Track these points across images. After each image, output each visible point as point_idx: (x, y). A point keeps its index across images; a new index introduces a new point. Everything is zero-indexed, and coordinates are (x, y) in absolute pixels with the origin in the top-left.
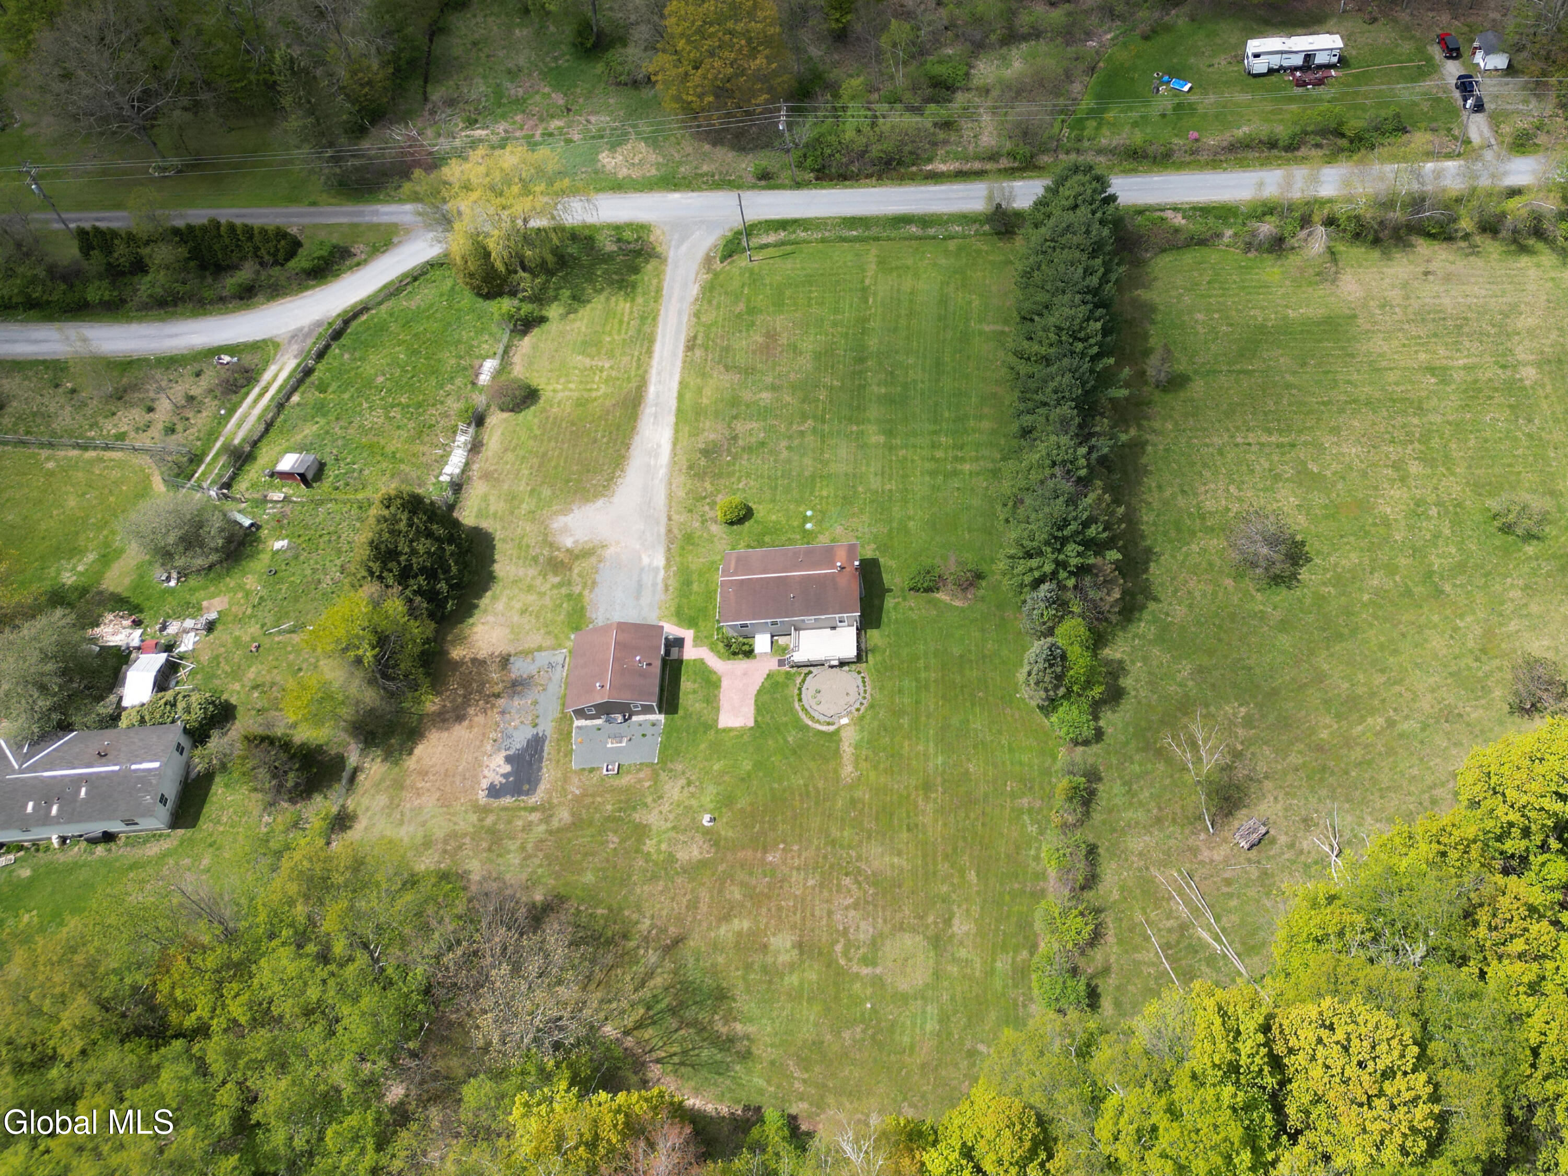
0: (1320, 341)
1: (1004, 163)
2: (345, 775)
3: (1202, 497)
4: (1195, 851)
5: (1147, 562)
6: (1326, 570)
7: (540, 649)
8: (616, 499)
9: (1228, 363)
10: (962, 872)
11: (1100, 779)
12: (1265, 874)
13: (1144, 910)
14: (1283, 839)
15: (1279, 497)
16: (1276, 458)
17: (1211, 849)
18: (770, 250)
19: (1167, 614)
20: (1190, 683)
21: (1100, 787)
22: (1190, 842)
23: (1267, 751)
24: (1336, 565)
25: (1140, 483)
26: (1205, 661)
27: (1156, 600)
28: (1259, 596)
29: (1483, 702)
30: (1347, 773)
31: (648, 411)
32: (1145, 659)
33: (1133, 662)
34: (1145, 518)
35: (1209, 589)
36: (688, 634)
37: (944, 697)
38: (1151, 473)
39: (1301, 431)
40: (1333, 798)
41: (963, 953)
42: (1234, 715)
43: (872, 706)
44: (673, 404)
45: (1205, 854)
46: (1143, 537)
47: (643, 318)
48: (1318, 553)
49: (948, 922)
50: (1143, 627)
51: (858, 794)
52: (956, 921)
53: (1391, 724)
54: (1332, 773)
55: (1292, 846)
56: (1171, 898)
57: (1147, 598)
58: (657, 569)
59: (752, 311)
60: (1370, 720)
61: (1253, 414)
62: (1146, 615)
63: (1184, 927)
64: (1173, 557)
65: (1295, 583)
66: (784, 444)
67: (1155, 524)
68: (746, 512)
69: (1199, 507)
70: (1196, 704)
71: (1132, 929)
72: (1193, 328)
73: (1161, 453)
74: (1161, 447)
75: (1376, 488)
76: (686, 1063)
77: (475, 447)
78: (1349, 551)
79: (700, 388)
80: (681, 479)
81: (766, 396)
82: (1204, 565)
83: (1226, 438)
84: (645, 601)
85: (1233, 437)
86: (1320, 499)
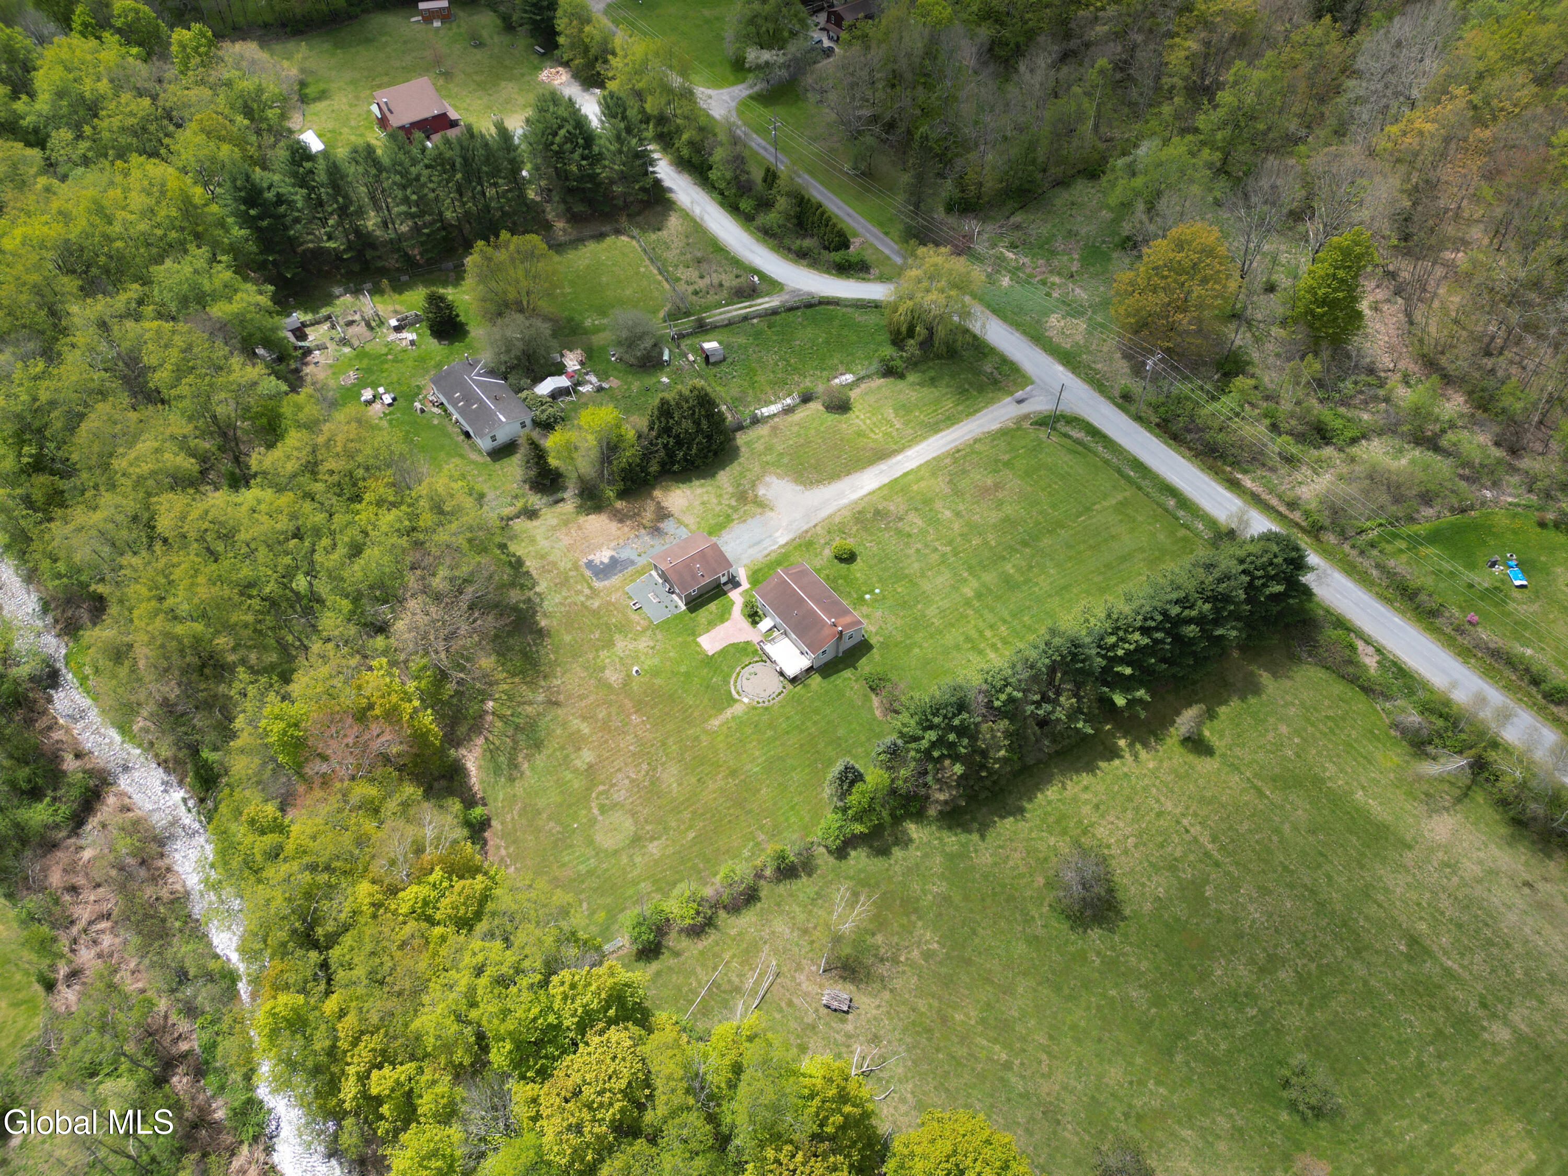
0: (1351, 833)
1: (1296, 516)
2: (555, 497)
3: (1103, 822)
4: (799, 968)
5: (1011, 814)
6: (1113, 948)
7: (686, 526)
8: (808, 493)
10: (691, 827)
11: (810, 875)
12: (813, 1027)
13: (734, 956)
14: (849, 1027)
15: (1155, 878)
16: (1191, 857)
17: (808, 979)
18: (1069, 441)
19: (976, 851)
20: (930, 897)
21: (804, 879)
22: (804, 962)
23: (914, 980)
24: (1124, 954)
25: (1077, 771)
26: (957, 898)
27: (983, 837)
28: (1045, 909)
29: (1087, 1138)
30: (938, 1050)
31: (883, 466)
32: (926, 855)
33: (917, 848)
34: (1049, 793)
35: (1023, 869)
36: (745, 585)
37: (802, 746)
38: (1095, 775)
39: (1238, 864)
40: (909, 1050)
41: (638, 859)
42: (927, 942)
43: (766, 709)
44: (898, 474)
45: (801, 977)
46: (1031, 800)
47: (948, 418)
48: (1126, 935)
49: (653, 839)
50: (952, 840)
51: (703, 738)
52: (656, 843)
53: (1007, 1066)
54: (929, 1039)
55: (849, 1036)
56: (754, 970)
57: (979, 830)
58: (775, 542)
59: (1007, 464)
60: (997, 1048)
61: (1221, 819)
62: (963, 837)
63: (737, 990)
64: (1031, 830)
65: (1080, 930)
66: (919, 546)
67: (1049, 803)
68: (848, 558)
69: (1092, 825)
70: (916, 910)
71: (716, 955)
72: (1266, 730)
73: (1120, 772)
74: (1125, 769)
75: (1233, 952)
76: (492, 752)
77: (788, 410)
78: (1147, 959)
79: (922, 479)
80: (847, 513)
81: (948, 514)
82: (1041, 856)
83: (1178, 811)
84: (751, 551)
85: (1183, 815)
86: (1181, 911)
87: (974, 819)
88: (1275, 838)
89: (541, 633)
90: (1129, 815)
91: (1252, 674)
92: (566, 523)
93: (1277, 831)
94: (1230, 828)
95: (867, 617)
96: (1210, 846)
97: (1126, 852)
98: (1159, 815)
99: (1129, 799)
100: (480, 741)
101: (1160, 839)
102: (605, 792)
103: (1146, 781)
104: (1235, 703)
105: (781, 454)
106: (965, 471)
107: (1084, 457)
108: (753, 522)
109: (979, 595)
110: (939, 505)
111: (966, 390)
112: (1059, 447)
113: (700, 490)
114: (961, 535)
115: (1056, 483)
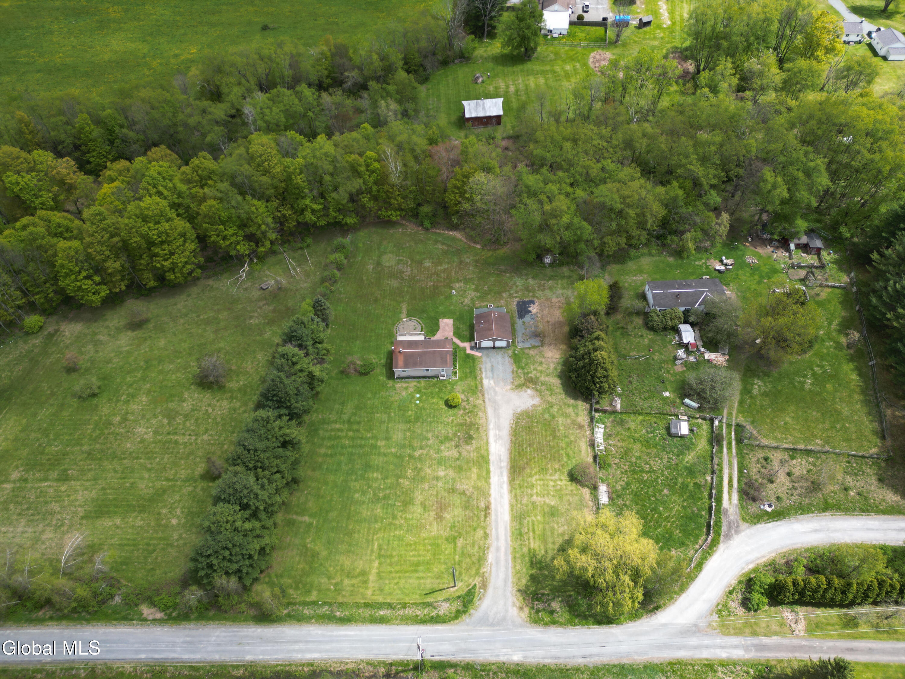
6: (189, 372)
7: (530, 349)
8: (512, 412)
9: (175, 486)
15: (191, 406)
16: (181, 427)
20: (267, 330)
28: (224, 361)
30: (224, 302)
35: (243, 365)
39: (160, 441)
43: (394, 324)
44: (492, 468)
48: (188, 379)
51: (401, 300)
54: (230, 301)
58: (487, 378)
61: (178, 453)
63: (300, 265)
66: (431, 442)
68: (450, 404)
69: (231, 402)
70: (268, 323)
71: (315, 266)
72: (182, 512)
73: (236, 431)
75: (142, 410)
77: (592, 444)
78: (174, 380)
79: (479, 479)
80: (482, 422)
81: (442, 473)
82: (241, 375)
83: (200, 439)
84: (489, 366)
85: (196, 439)
86: (172, 405)
90: (219, 419)
92: (567, 304)
94: (172, 452)
95: (406, 388)
96: (176, 437)
97: (209, 405)
98: (207, 430)
99: (223, 425)
100: (463, 239)
101: (199, 422)
103: (222, 438)
105: (553, 417)
106: (466, 507)
107: (420, 595)
108: (509, 376)
109: (375, 447)
110: (451, 473)
111: (541, 569)
112: (441, 587)
113: (552, 366)
114: (421, 469)
115: (414, 556)
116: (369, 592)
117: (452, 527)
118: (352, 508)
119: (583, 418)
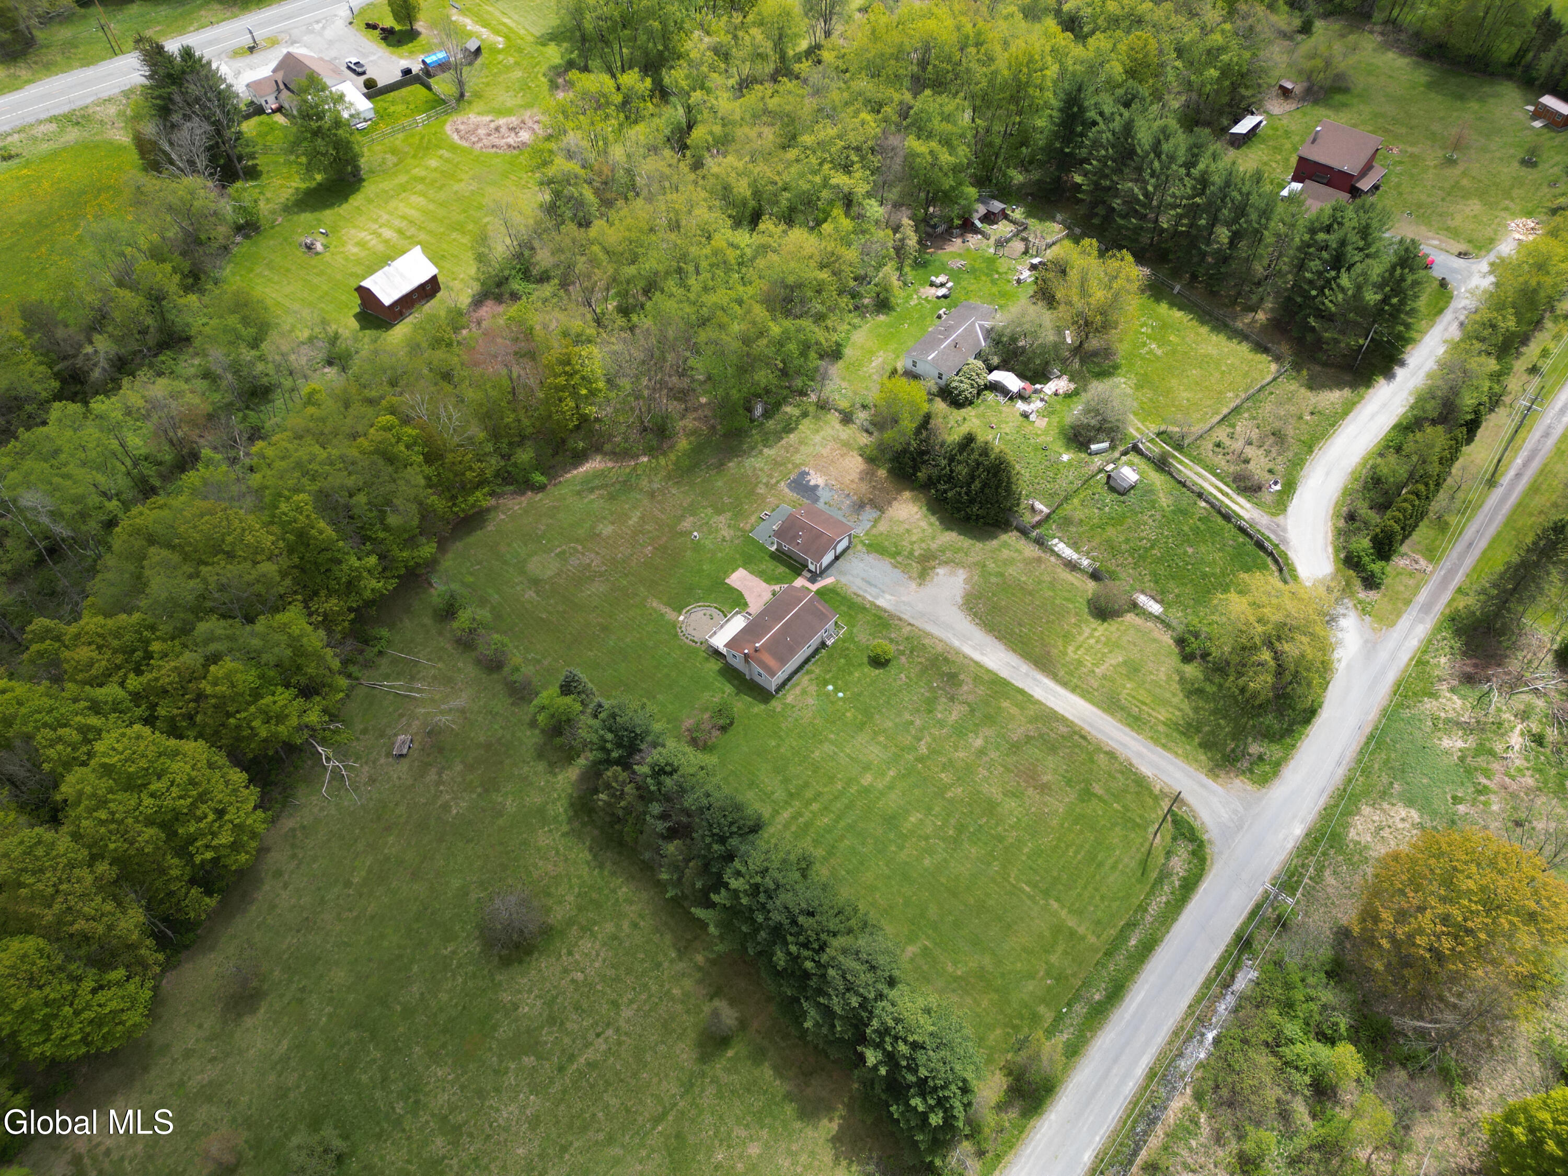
3: (598, 945)
5: (595, 856)
6: (460, 965)
8: (955, 609)
9: (682, 1113)
10: (550, 613)
11: (513, 704)
13: (440, 669)
14: (382, 762)
15: (538, 1003)
16: (567, 1040)
17: (423, 723)
18: (1161, 858)
19: (550, 831)
20: (500, 799)
21: (509, 701)
23: (423, 800)
24: (454, 976)
25: (654, 915)
26: (501, 822)
27: (564, 835)
29: (286, 956)
30: (362, 829)
31: (1025, 667)
32: (542, 790)
33: (548, 781)
34: (624, 889)
35: (536, 874)
37: (642, 670)
38: (653, 932)
39: (564, 1091)
40: (363, 807)
41: (519, 587)
42: (458, 804)
43: (676, 635)
44: (1020, 684)
45: (423, 718)
46: (613, 873)
48: (474, 977)
49: (537, 593)
50: (560, 809)
51: (638, 599)
52: (534, 595)
53: (348, 884)
54: (371, 820)
55: (375, 763)
56: (429, 685)
57: (573, 830)
58: (877, 597)
60: (363, 873)
61: (617, 1073)
62: (563, 818)
63: (413, 678)
64: (580, 877)
65: (477, 933)
66: (918, 722)
67: (614, 891)
68: (878, 662)
69: (594, 936)
70: (486, 791)
71: (440, 659)
72: (747, 1126)
73: (661, 958)
74: (666, 964)
75: (463, 1088)
76: (601, 474)
77: (1072, 566)
78: (451, 999)
79: (1022, 709)
80: (939, 648)
81: (979, 742)
82: (553, 890)
83: (622, 1023)
84: (858, 582)
85: (618, 1030)
86: (504, 1031)
87: (584, 825)
88: (601, 1136)
89: (721, 465)
90: (611, 973)
91: (830, 1109)
92: (846, 445)
93: (610, 1140)
94: (608, 1083)
95: (804, 692)
96: (582, 1060)
97: (566, 971)
98: (615, 1004)
99: (629, 971)
100: (610, 465)
101: (585, 1006)
102: (577, 551)
103: (654, 988)
104: (780, 1087)
105: (1001, 575)
106: (1053, 749)
107: (1140, 881)
108: (897, 574)
109: (866, 791)
110: (988, 731)
111: (1198, 730)
112: (1144, 850)
113: (923, 524)
114: (950, 761)
115: (1076, 853)
116: (1092, 939)
117: (1069, 782)
118: (943, 880)
119: (1030, 550)
